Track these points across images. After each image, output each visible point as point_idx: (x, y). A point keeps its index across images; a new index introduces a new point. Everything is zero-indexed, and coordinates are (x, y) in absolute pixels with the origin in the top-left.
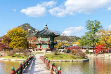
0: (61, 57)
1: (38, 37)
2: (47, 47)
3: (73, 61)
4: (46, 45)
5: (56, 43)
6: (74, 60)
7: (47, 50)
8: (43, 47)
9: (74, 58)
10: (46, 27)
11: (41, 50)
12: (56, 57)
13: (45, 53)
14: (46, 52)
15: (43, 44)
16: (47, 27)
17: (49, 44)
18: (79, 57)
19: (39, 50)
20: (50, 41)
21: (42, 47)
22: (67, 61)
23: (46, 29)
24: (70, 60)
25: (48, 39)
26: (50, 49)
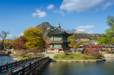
0: (72, 58)
1: (50, 37)
2: (60, 46)
3: (84, 62)
4: (58, 45)
5: (69, 43)
6: (86, 61)
7: (60, 50)
8: (56, 46)
9: (86, 58)
10: (58, 25)
11: (53, 50)
12: (66, 58)
13: (55, 53)
14: (59, 52)
15: (55, 44)
16: (60, 26)
17: (61, 44)
18: (93, 57)
19: (51, 50)
20: (62, 40)
21: (54, 47)
22: (77, 62)
23: (59, 28)
24: (82, 61)
25: (60, 38)
26: (62, 49)
